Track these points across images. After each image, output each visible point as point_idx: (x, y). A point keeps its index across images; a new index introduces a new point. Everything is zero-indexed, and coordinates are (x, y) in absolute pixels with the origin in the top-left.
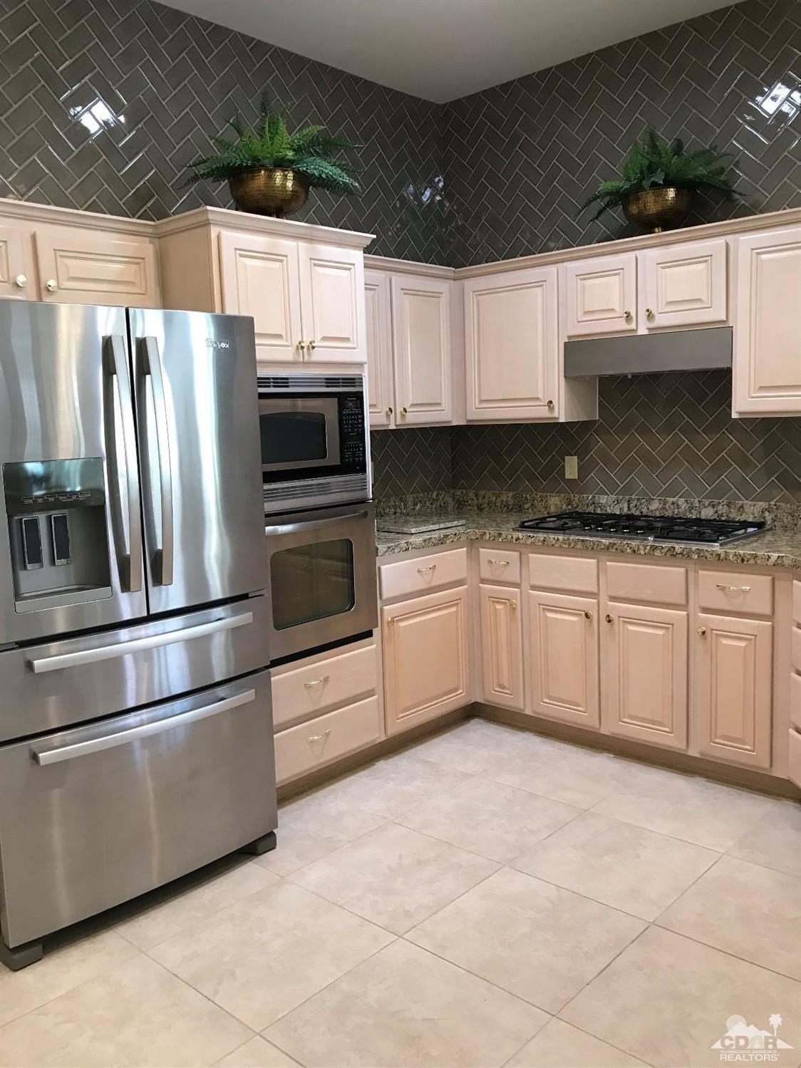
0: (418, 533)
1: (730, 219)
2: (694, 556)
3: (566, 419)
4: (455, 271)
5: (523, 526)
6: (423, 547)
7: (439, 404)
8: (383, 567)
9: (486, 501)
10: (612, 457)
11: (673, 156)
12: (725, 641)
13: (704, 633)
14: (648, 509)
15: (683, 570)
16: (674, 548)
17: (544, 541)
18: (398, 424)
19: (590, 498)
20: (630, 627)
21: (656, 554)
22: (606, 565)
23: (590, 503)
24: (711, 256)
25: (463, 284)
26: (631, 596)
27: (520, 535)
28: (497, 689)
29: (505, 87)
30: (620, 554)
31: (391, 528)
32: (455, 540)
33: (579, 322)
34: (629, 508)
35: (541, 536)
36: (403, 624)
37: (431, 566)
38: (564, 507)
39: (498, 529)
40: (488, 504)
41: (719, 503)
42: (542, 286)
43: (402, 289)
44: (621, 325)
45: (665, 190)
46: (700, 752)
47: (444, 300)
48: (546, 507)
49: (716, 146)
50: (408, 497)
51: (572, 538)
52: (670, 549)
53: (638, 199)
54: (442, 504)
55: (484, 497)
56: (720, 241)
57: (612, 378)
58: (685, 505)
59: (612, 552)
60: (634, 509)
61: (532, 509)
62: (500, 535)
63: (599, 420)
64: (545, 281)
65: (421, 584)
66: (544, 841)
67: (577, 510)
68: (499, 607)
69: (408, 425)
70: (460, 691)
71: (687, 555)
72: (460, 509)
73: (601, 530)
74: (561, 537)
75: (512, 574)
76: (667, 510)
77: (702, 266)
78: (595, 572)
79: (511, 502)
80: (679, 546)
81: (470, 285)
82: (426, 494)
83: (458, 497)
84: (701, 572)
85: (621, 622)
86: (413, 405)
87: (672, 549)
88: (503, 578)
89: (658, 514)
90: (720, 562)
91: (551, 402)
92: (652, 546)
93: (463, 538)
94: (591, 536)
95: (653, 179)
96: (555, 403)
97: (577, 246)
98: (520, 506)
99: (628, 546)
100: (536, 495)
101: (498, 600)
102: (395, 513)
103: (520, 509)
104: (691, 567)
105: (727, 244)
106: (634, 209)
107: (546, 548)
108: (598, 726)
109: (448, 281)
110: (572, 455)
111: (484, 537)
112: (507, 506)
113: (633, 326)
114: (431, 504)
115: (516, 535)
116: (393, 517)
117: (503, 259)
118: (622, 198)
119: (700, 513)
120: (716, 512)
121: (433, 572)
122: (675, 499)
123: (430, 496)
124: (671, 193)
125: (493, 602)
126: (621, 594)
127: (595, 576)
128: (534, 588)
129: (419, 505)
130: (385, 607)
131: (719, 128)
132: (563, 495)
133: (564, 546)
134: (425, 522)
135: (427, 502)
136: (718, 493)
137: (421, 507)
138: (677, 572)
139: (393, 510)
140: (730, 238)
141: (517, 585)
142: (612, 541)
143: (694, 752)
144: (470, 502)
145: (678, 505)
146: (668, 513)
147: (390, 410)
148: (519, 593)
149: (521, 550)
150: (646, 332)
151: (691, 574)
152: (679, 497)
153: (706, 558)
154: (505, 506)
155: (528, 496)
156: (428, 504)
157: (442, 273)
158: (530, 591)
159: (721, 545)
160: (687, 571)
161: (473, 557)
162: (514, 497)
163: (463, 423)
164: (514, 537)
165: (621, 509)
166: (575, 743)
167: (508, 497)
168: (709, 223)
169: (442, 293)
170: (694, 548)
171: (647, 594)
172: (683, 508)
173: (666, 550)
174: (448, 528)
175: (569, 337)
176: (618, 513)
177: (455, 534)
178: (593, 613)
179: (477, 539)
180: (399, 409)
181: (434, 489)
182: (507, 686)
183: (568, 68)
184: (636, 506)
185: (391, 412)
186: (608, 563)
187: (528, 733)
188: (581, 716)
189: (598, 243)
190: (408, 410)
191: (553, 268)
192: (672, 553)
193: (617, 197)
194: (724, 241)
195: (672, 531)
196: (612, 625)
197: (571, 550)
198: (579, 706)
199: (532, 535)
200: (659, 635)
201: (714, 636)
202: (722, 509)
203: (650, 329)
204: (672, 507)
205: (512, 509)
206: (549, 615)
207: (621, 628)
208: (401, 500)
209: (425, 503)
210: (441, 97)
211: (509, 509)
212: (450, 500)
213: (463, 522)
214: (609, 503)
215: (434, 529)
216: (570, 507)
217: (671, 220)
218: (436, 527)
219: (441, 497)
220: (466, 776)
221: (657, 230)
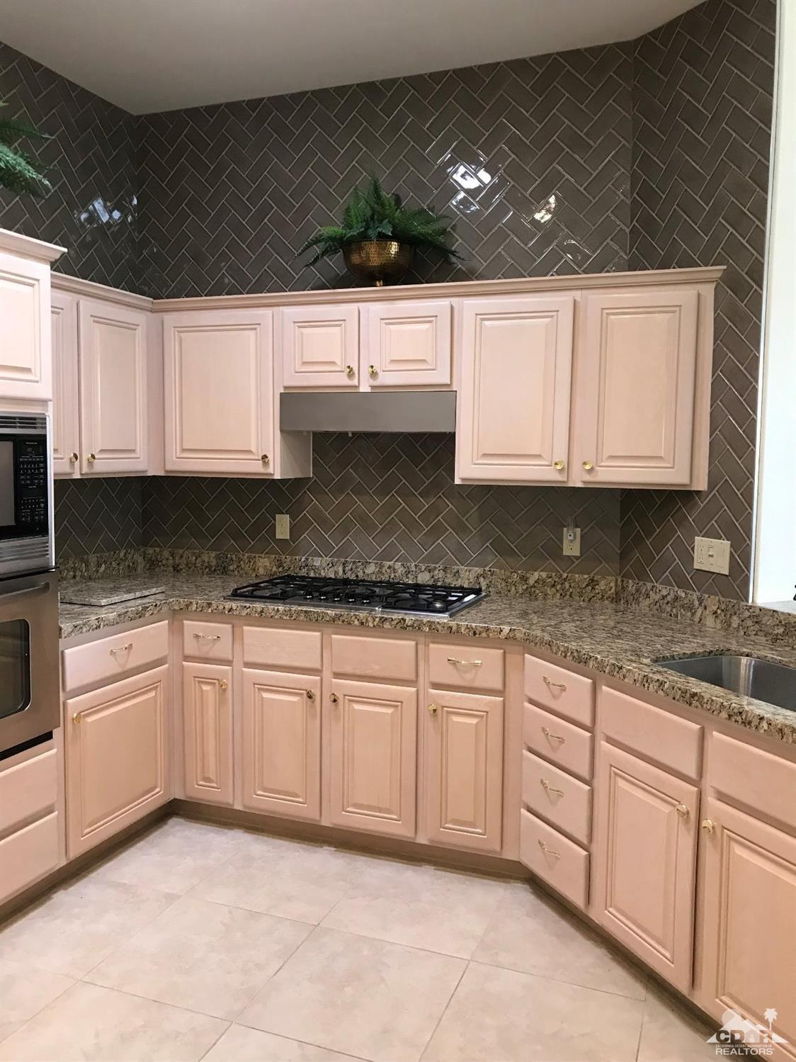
0: (109, 605)
1: (448, 282)
2: (424, 628)
3: (281, 476)
4: (152, 302)
5: (236, 595)
6: (117, 623)
7: (133, 451)
8: (67, 652)
9: (184, 561)
10: (327, 517)
11: (396, 210)
12: (456, 719)
13: (435, 711)
14: (364, 573)
15: (413, 643)
16: (405, 620)
17: (262, 612)
18: (83, 473)
19: (303, 560)
20: (357, 707)
21: (385, 626)
22: (331, 637)
23: (303, 564)
24: (436, 316)
25: (163, 318)
26: (358, 672)
27: (234, 605)
28: (201, 783)
29: (212, 109)
30: (345, 625)
31: (74, 599)
32: (155, 612)
33: (296, 372)
34: (344, 571)
35: (259, 606)
36: (90, 719)
37: (127, 646)
38: (274, 569)
39: (206, 597)
40: (187, 565)
41: (436, 568)
42: (255, 329)
43: (91, 316)
44: (343, 380)
45: (389, 243)
46: (428, 840)
47: (140, 333)
48: (254, 569)
49: (434, 207)
50: (90, 557)
51: (294, 608)
52: (400, 622)
53: (360, 249)
54: (131, 564)
55: (181, 557)
56: (445, 302)
57: (327, 434)
58: (402, 569)
59: (338, 624)
60: (350, 573)
61: (238, 571)
62: (209, 605)
63: (313, 477)
64: (259, 324)
65: (115, 669)
66: (275, 977)
67: (289, 572)
68: (205, 688)
69: (97, 473)
70: (158, 790)
71: (417, 627)
72: (153, 570)
73: (324, 599)
74: (281, 608)
75: (223, 650)
76: (383, 574)
77: (426, 326)
78: (319, 646)
79: (214, 563)
80: (411, 617)
81: (171, 319)
82: (112, 553)
83: (150, 556)
84: (432, 646)
85: (347, 701)
86: (102, 451)
87: (402, 621)
88: (211, 655)
89: (374, 579)
90: (452, 635)
91: (265, 457)
92: (381, 618)
93: (165, 609)
94: (314, 606)
95: (380, 230)
96: (270, 457)
97: (289, 291)
98: (224, 568)
99: (356, 618)
100: (243, 555)
101: (202, 680)
102: (74, 577)
103: (223, 570)
104: (422, 639)
105: (452, 308)
106: (356, 259)
107: (263, 620)
108: (318, 818)
109: (145, 312)
110: (283, 513)
111: (190, 608)
112: (209, 567)
113: (355, 382)
114: (118, 564)
115: (228, 605)
116: (72, 581)
117: (206, 296)
118: (345, 245)
119: (416, 577)
120: (433, 577)
121: (129, 653)
122: (391, 563)
123: (116, 556)
124: (394, 248)
125: (199, 682)
126: (348, 669)
127: (319, 652)
128: (248, 665)
129: (103, 566)
130: (69, 701)
131: (437, 190)
132: (273, 556)
133: (285, 618)
134: (115, 590)
135: (113, 563)
136: (434, 558)
137: (106, 569)
138: (405, 646)
139: (72, 573)
140: (455, 301)
141: (228, 662)
142: (338, 611)
143: (422, 839)
144: (164, 562)
145: (394, 569)
146: (385, 578)
147: (76, 456)
148: (230, 672)
149: (235, 621)
150: (369, 390)
151: (421, 647)
152: (396, 561)
153: (438, 631)
154: (206, 567)
155: (234, 556)
156: (114, 564)
157: (134, 301)
158: (244, 669)
159: (451, 616)
160: (417, 644)
161: (176, 631)
162: (217, 557)
163: (162, 474)
164: (227, 607)
165: (336, 573)
166: (292, 838)
167: (210, 557)
168: (427, 283)
169: (138, 325)
170: (425, 620)
171: (375, 670)
172: (399, 572)
173: (396, 622)
174: (145, 597)
175: (285, 388)
176: (333, 577)
177: (156, 606)
178: (316, 692)
179: (181, 609)
180: (86, 456)
181: (122, 547)
182: (214, 779)
183: (282, 103)
184: (351, 569)
185: (76, 458)
186: (333, 636)
187: (236, 830)
188: (300, 807)
189: (313, 290)
190: (96, 457)
191: (268, 312)
192: (402, 626)
193: (336, 243)
194: (448, 303)
195: (399, 600)
196: (337, 705)
197: (293, 622)
198: (298, 797)
199: (248, 605)
200: (387, 713)
201: (445, 712)
202: (439, 574)
203: (372, 387)
204: (388, 571)
205: (215, 570)
206: (265, 695)
207: (346, 709)
208: (82, 560)
209: (111, 564)
210: (136, 108)
211: (212, 571)
212: (140, 559)
213: (162, 589)
214: (324, 566)
215: (128, 599)
216: (281, 569)
217: (392, 275)
218: (131, 596)
219: (130, 556)
220: (171, 898)
221: (378, 283)
